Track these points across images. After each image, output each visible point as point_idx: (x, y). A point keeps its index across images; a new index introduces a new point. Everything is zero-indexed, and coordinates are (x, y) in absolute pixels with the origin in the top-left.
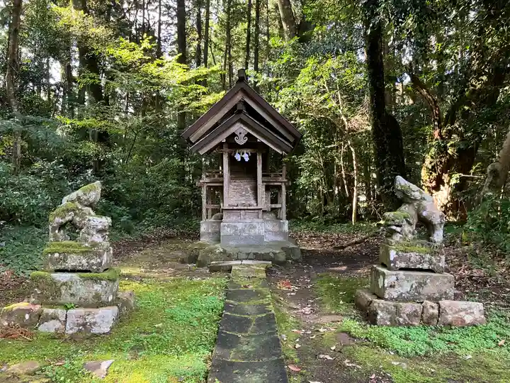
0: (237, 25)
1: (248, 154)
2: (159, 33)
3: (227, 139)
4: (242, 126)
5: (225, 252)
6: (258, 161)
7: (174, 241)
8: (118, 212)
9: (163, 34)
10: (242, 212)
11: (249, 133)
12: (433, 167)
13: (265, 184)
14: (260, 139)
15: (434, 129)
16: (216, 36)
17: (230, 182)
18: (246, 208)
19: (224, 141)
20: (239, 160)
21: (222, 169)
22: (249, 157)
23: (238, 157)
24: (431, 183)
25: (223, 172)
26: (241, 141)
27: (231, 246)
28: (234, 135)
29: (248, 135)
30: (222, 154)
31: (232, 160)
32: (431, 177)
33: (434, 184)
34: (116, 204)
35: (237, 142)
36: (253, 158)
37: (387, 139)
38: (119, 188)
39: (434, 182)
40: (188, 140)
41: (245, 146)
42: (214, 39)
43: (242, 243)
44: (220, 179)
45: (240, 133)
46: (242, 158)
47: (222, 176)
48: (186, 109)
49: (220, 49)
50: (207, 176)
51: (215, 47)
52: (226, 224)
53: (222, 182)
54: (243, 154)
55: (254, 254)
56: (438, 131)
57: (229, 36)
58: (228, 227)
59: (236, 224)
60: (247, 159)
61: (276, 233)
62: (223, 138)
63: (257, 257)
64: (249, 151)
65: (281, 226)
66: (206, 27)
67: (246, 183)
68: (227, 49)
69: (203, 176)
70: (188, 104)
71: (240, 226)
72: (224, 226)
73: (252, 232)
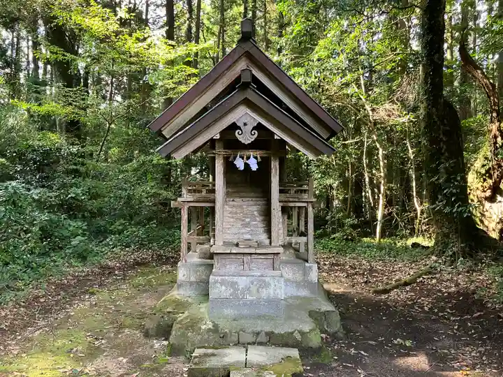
0: (231, 8)
1: (256, 158)
2: (147, 15)
3: (221, 133)
4: (249, 111)
5: (216, 329)
6: (273, 171)
7: (147, 270)
8: (71, 229)
9: (151, 15)
10: (247, 258)
11: (259, 124)
12: (488, 171)
13: (282, 204)
14: (279, 134)
15: (492, 122)
16: (209, 19)
17: (225, 202)
18: (253, 251)
19: (218, 137)
20: (242, 168)
21: (214, 179)
22: (258, 163)
23: (240, 164)
24: (485, 191)
25: (214, 185)
26: (246, 137)
27: (226, 318)
28: (234, 127)
29: (259, 127)
30: (213, 159)
31: (230, 167)
32: (485, 184)
33: (488, 193)
34: (70, 217)
35: (240, 138)
36: (264, 165)
37: (444, 134)
38: (77, 195)
39: (489, 191)
40: (160, 133)
41: (252, 146)
42: (206, 22)
43: (246, 312)
44: (211, 196)
45: (245, 124)
46: (247, 165)
47: (213, 191)
48: (171, 95)
49: (213, 34)
50: (189, 191)
51: (207, 31)
52: (219, 278)
53: (214, 201)
54: (248, 158)
55: (267, 334)
56: (497, 124)
57: (223, 19)
58: (222, 283)
59: (235, 279)
60: (254, 167)
61: (298, 285)
62: (215, 133)
63: (273, 340)
64: (258, 153)
65: (306, 273)
66: (197, 9)
67: (251, 203)
68: (220, 33)
69: (184, 191)
70: (174, 89)
71: (242, 282)
72: (216, 282)
73: (264, 293)
